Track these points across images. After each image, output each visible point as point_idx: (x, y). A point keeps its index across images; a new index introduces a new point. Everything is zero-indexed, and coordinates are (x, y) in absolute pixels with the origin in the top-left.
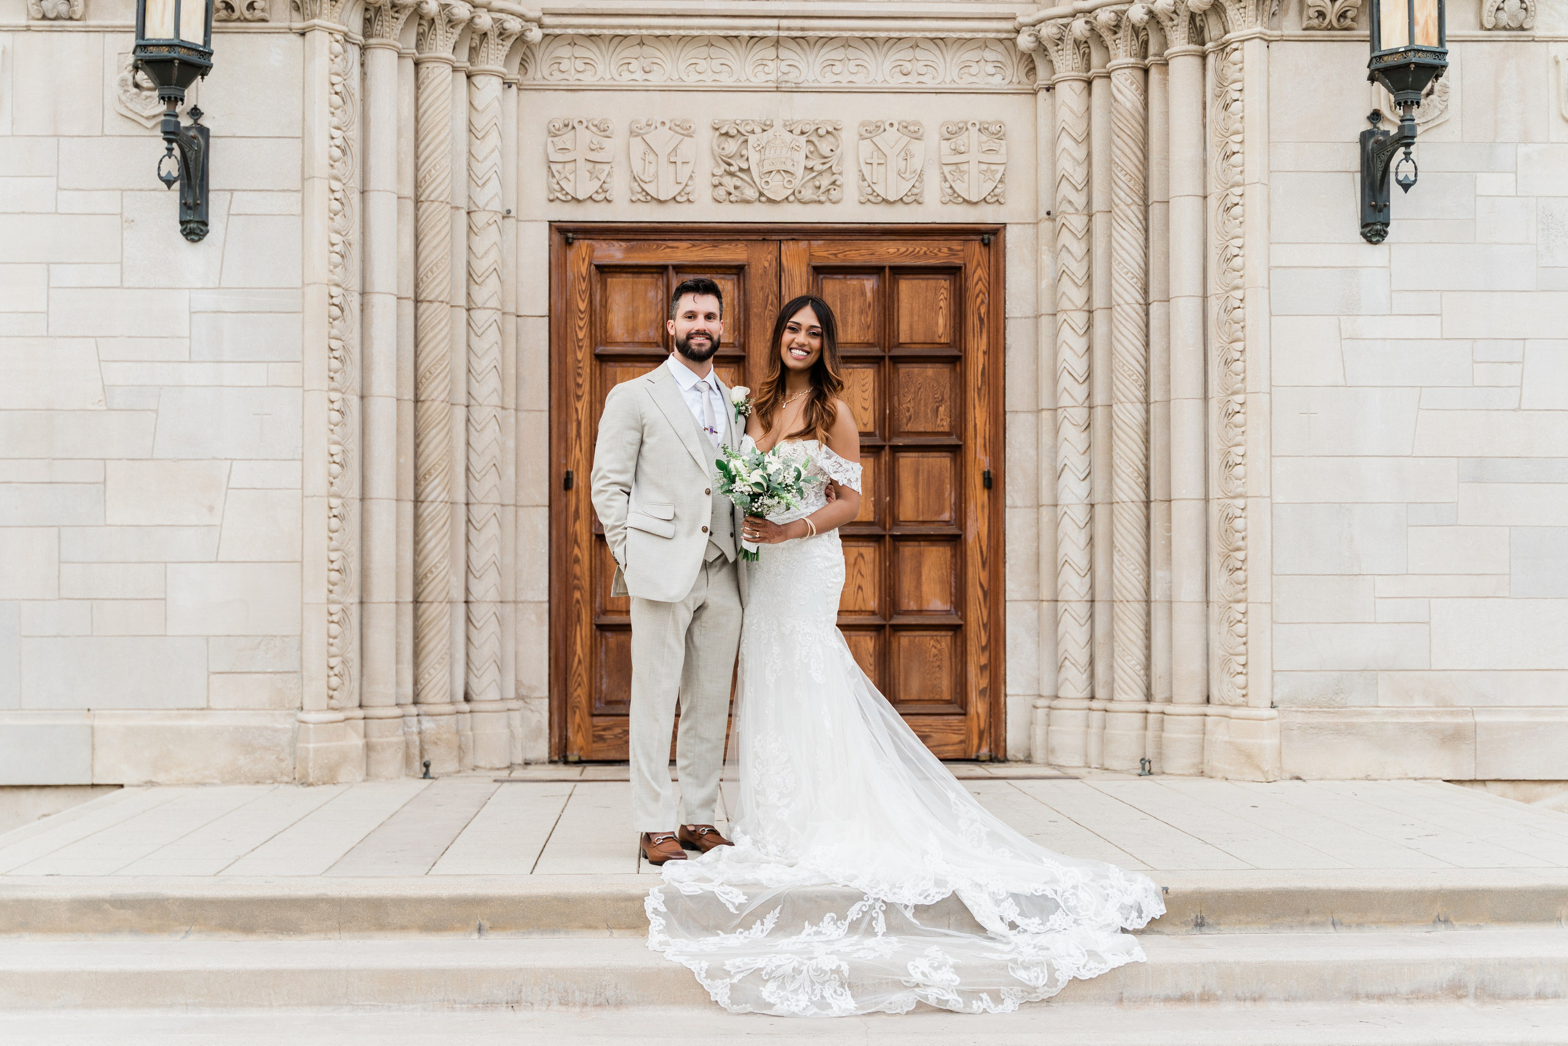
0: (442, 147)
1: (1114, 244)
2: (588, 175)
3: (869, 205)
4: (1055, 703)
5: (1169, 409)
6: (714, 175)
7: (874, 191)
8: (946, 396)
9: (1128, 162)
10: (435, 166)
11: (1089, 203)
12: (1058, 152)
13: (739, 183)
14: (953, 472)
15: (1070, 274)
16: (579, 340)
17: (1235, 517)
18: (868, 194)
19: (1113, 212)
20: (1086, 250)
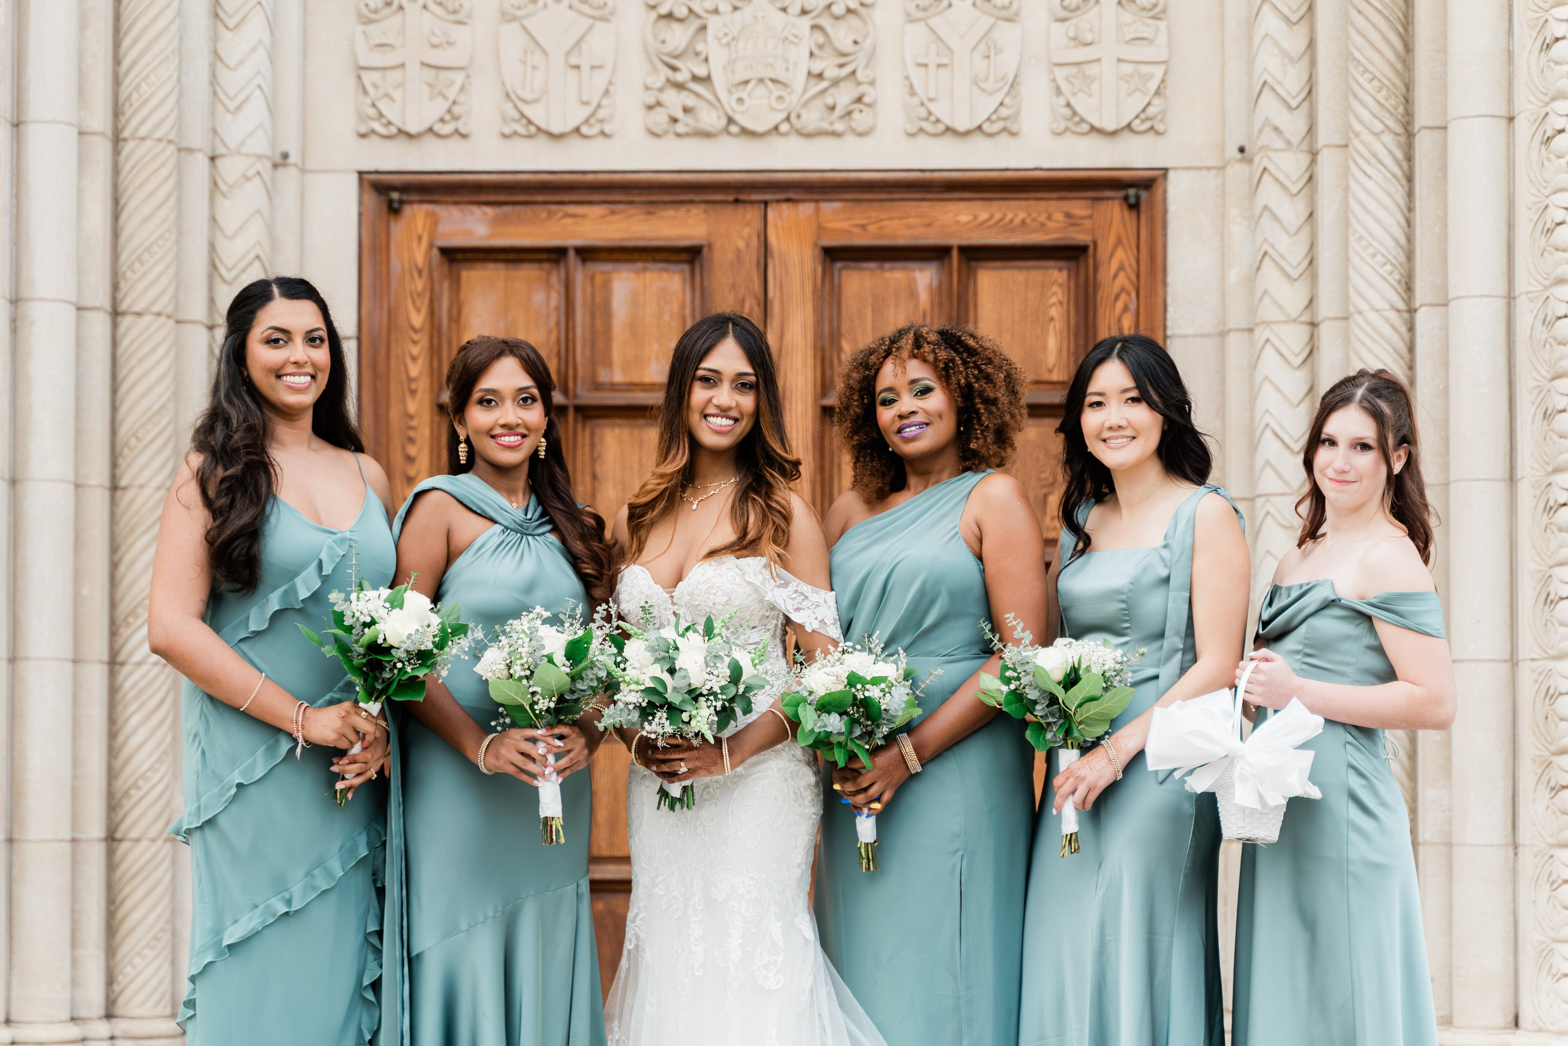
0: (161, 44)
1: (1353, 204)
2: (426, 90)
3: (923, 139)
5: (1449, 496)
6: (647, 88)
7: (930, 113)
9: (1376, 57)
10: (147, 76)
11: (1311, 130)
12: (1257, 41)
13: (690, 101)
15: (1278, 258)
16: (411, 380)
17: (1561, 694)
18: (921, 119)
19: (1350, 146)
20: (1306, 215)
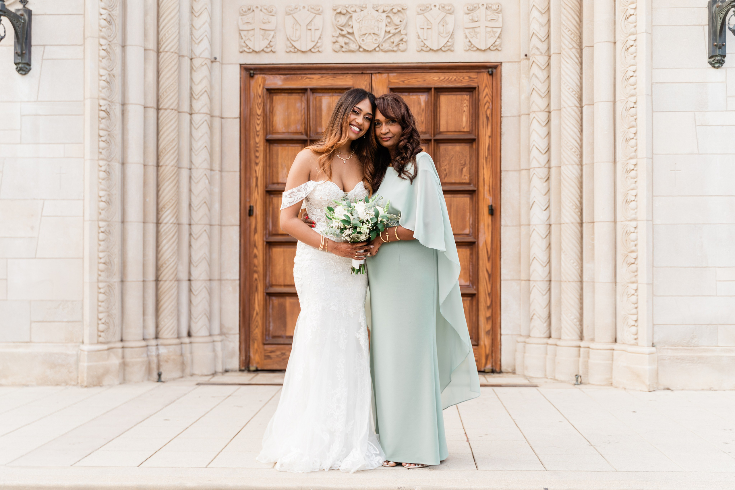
0: (173, 20)
1: (562, 72)
2: (261, 37)
3: (423, 53)
4: (528, 340)
5: (593, 168)
6: (333, 37)
7: (425, 44)
8: (467, 162)
9: (570, 24)
10: (168, 31)
11: (549, 49)
12: (531, 19)
13: (347, 40)
14: (471, 206)
15: (538, 91)
16: (257, 131)
17: (631, 233)
18: (421, 46)
19: (562, 53)
20: (547, 76)
